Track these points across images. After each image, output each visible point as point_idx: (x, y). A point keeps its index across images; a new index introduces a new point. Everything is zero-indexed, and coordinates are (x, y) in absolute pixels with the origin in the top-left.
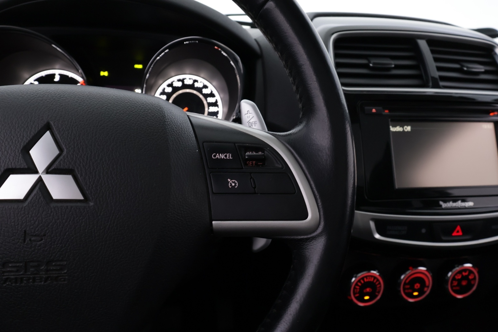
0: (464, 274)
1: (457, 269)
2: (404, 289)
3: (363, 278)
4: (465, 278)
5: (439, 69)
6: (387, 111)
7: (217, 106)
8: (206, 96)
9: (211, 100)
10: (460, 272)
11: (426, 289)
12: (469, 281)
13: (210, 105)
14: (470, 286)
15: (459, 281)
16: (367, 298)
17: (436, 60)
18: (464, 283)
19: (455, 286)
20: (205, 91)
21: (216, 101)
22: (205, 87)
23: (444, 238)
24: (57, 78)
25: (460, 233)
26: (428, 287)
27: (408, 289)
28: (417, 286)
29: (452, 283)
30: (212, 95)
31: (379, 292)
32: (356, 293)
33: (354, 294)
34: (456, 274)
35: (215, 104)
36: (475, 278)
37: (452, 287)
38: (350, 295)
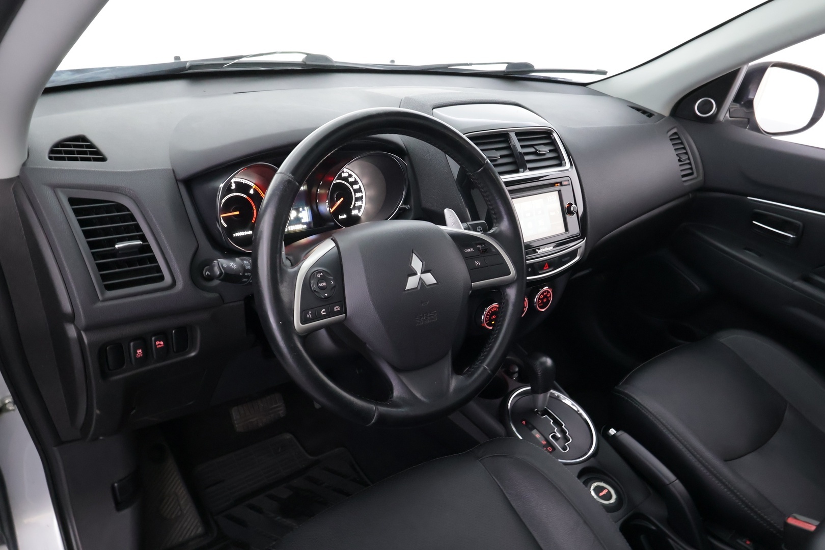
0: (545, 294)
1: (541, 291)
3: (490, 310)
4: (546, 297)
5: (522, 147)
7: (361, 191)
8: (352, 184)
9: (356, 187)
10: (542, 293)
13: (356, 191)
14: (548, 301)
15: (543, 299)
17: (519, 140)
18: (545, 301)
19: (540, 304)
20: (351, 180)
21: (360, 188)
22: (350, 176)
23: (540, 272)
24: (233, 187)
25: (547, 268)
29: (538, 302)
30: (356, 182)
34: (540, 295)
35: (359, 190)
36: (550, 296)
37: (538, 305)
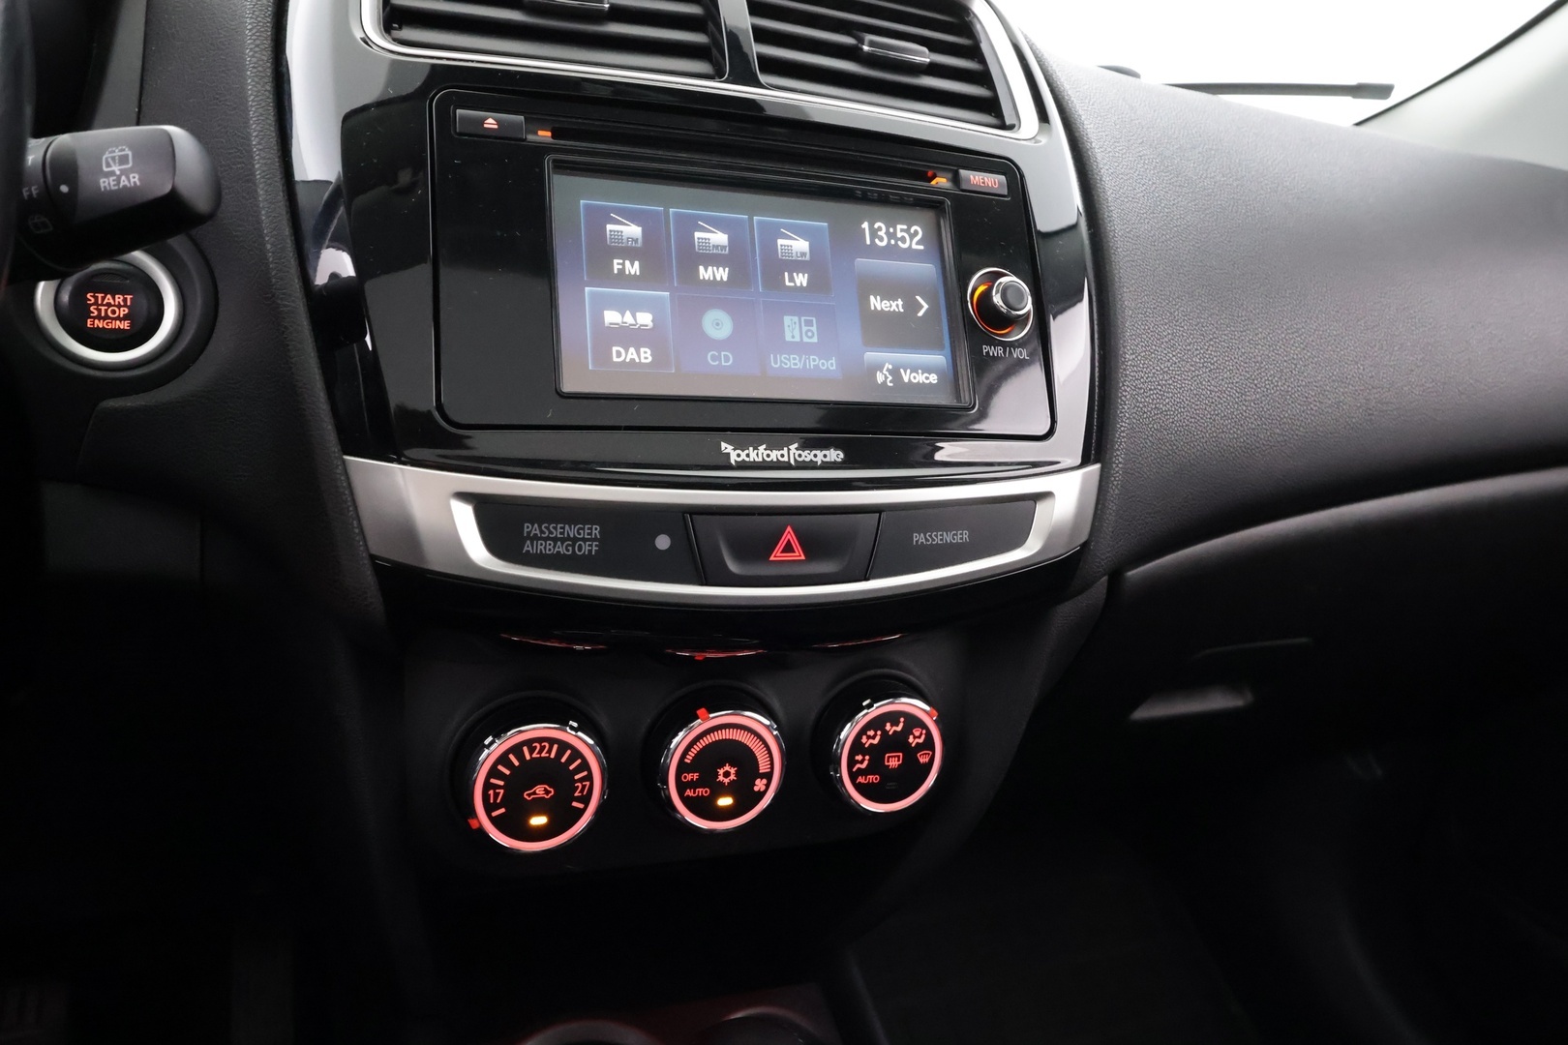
0: (891, 728)
2: (681, 787)
3: (517, 750)
4: (897, 743)
6: (544, 135)
10: (876, 725)
11: (760, 785)
12: (910, 753)
14: (914, 774)
16: (538, 821)
18: (893, 762)
19: (860, 772)
25: (799, 554)
26: (769, 776)
27: (693, 785)
28: (727, 774)
29: (851, 762)
31: (586, 800)
32: (497, 807)
33: (489, 808)
34: (863, 731)
36: (929, 744)
37: (853, 777)
38: (473, 813)
